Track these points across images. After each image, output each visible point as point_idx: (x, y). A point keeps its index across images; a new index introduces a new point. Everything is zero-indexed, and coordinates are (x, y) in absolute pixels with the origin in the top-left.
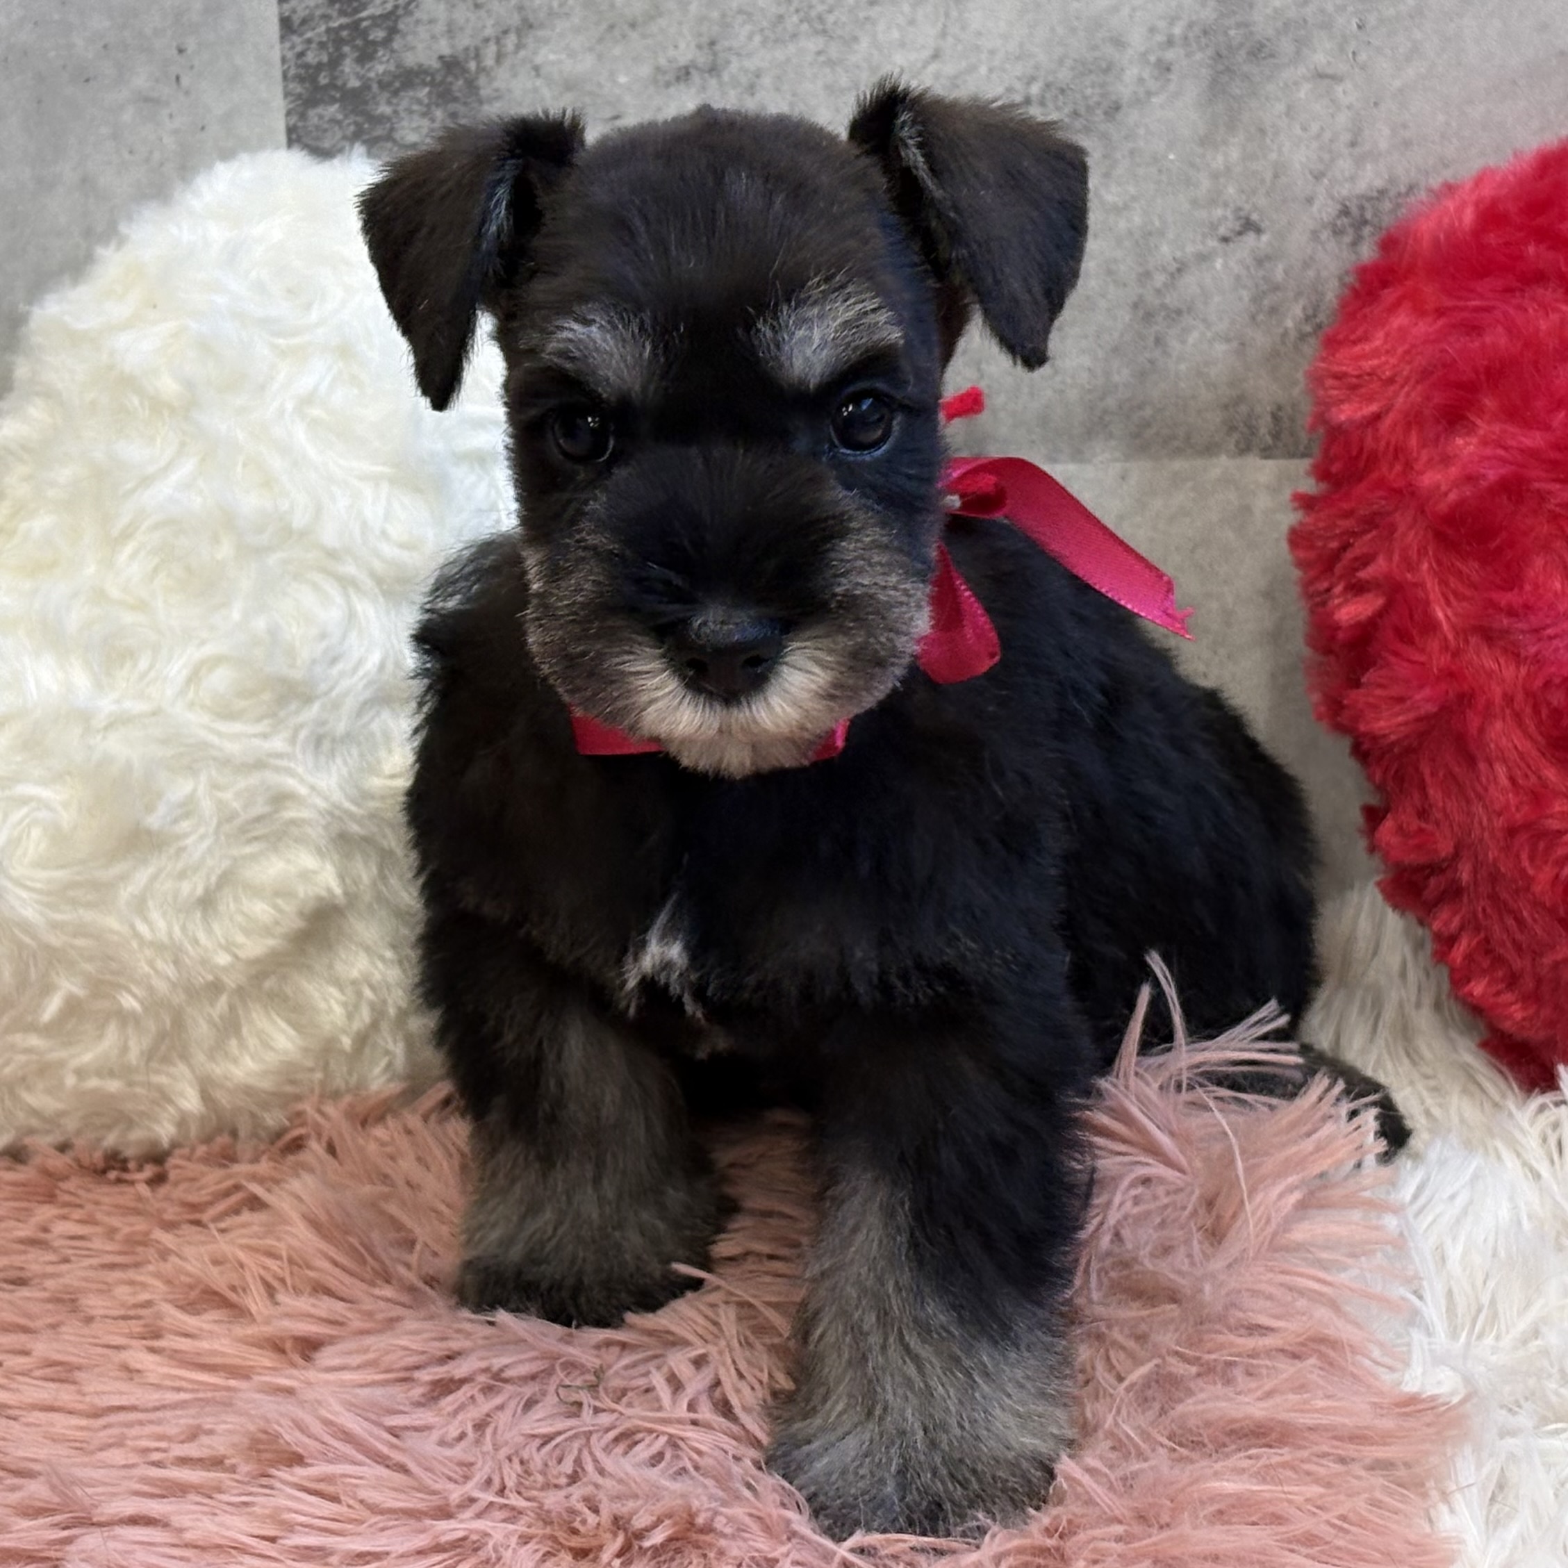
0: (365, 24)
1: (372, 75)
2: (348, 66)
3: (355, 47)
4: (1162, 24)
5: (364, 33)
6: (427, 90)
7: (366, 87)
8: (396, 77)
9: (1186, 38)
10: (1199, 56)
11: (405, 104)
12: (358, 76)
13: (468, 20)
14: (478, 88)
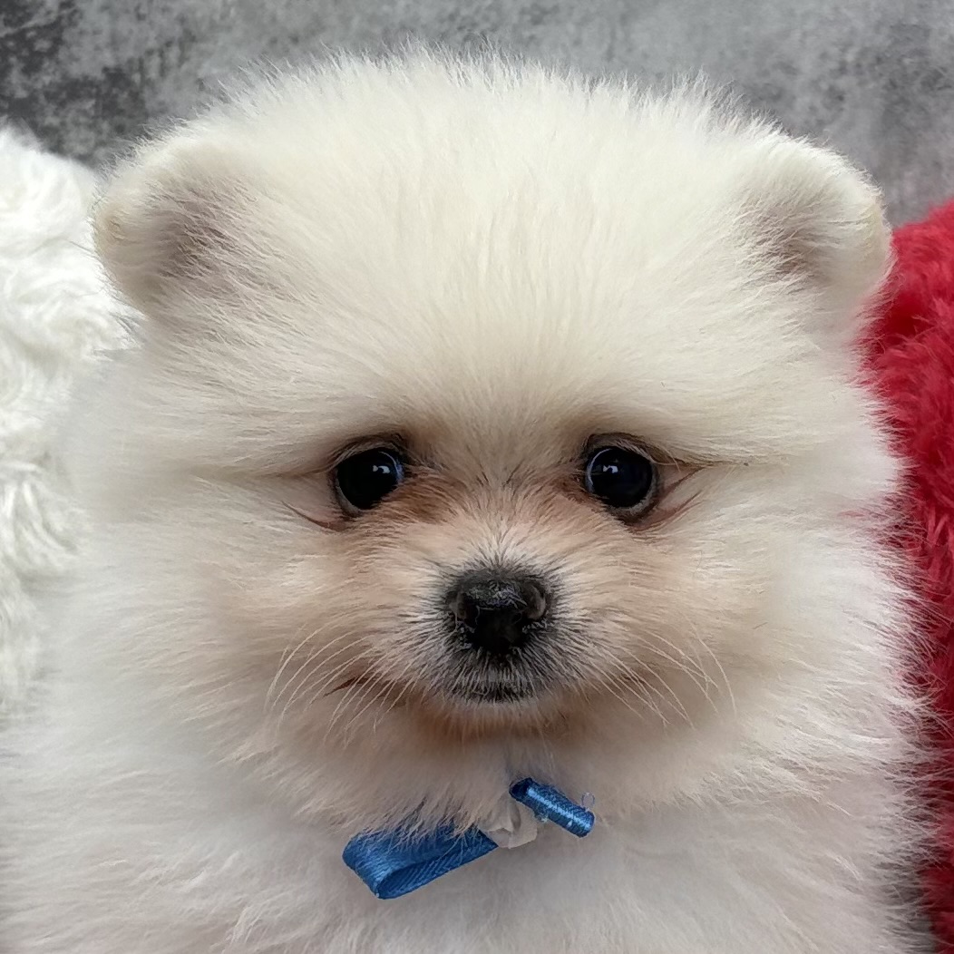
0: (30, 34)
1: (39, 86)
2: (15, 77)
3: (19, 58)
4: (834, 51)
5: (29, 44)
6: (93, 102)
7: (33, 98)
8: (61, 88)
9: (859, 66)
10: (871, 85)
11: (71, 115)
12: (25, 87)
13: (131, 32)
14: (143, 102)
